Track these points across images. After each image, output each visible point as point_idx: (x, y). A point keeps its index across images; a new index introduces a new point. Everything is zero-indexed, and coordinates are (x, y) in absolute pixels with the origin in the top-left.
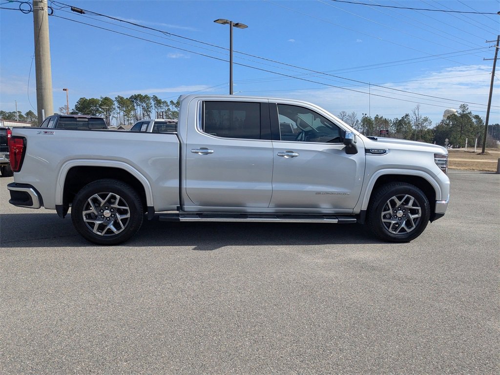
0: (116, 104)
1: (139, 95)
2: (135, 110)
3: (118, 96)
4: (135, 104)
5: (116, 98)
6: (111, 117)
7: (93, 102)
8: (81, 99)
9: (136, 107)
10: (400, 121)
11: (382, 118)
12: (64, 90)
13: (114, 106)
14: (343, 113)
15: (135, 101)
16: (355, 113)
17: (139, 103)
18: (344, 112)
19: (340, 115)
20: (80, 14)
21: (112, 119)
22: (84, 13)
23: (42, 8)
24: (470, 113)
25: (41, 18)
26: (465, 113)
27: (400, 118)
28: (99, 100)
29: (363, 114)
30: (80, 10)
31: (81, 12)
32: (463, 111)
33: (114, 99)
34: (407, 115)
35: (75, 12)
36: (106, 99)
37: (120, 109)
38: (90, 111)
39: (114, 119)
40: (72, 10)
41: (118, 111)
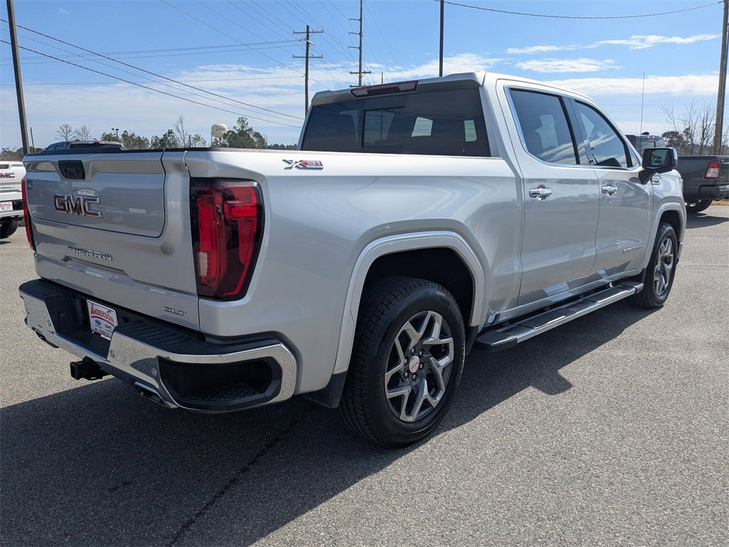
10: (161, 140)
11: (133, 135)
14: (66, 128)
16: (88, 128)
18: (66, 126)
19: (60, 130)
24: (250, 130)
26: (244, 129)
27: (161, 137)
29: (113, 129)
32: (243, 127)
34: (170, 132)
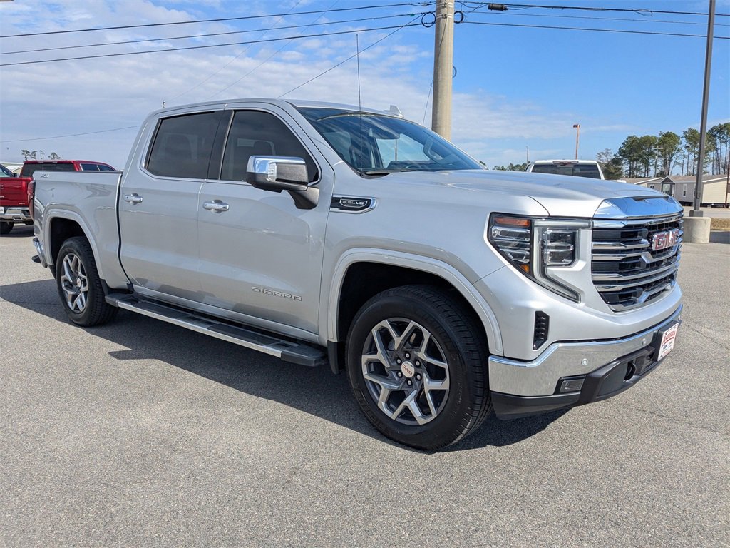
0: (684, 142)
1: (726, 125)
2: (717, 149)
3: (690, 129)
4: (718, 141)
5: (685, 133)
6: (672, 164)
7: (647, 141)
8: (629, 137)
9: (719, 146)
12: (574, 126)
13: (679, 146)
15: (718, 135)
17: (725, 137)
20: (501, 12)
21: (674, 166)
22: (506, 9)
23: (445, 15)
25: (443, 29)
28: (656, 138)
30: (500, 6)
31: (502, 8)
33: (681, 134)
35: (493, 11)
36: (668, 135)
37: (689, 151)
38: (641, 156)
39: (677, 166)
40: (490, 8)
41: (686, 153)
